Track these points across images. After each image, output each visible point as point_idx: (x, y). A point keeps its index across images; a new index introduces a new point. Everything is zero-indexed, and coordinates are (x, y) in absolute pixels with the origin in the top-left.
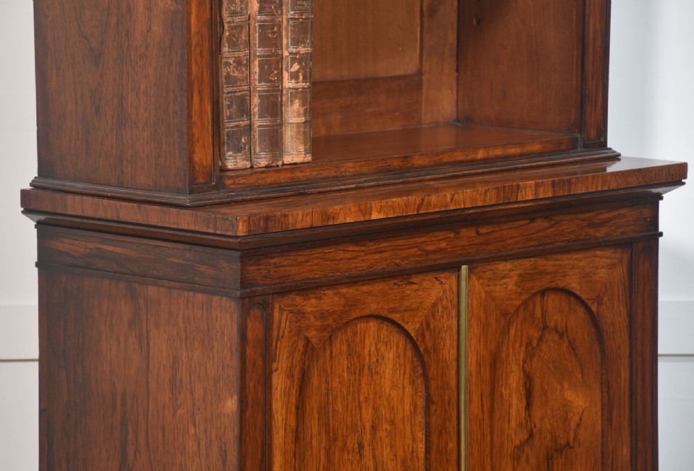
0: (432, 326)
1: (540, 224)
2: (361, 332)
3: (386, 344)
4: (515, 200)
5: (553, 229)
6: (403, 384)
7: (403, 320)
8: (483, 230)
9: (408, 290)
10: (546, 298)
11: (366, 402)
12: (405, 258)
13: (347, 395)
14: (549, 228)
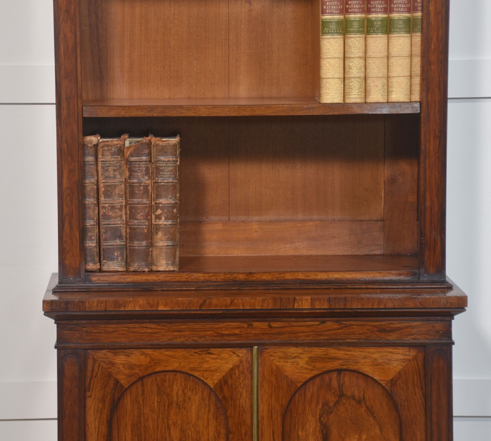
0: (230, 382)
1: (330, 324)
2: (169, 380)
3: (192, 391)
4: (292, 308)
5: (343, 330)
6: (208, 418)
7: (203, 376)
8: (274, 325)
9: (208, 357)
10: (342, 375)
11: (174, 425)
12: (201, 337)
13: (157, 419)
14: (339, 329)
